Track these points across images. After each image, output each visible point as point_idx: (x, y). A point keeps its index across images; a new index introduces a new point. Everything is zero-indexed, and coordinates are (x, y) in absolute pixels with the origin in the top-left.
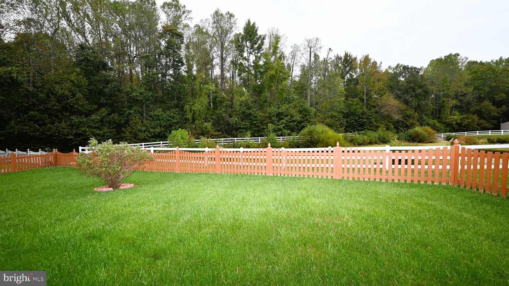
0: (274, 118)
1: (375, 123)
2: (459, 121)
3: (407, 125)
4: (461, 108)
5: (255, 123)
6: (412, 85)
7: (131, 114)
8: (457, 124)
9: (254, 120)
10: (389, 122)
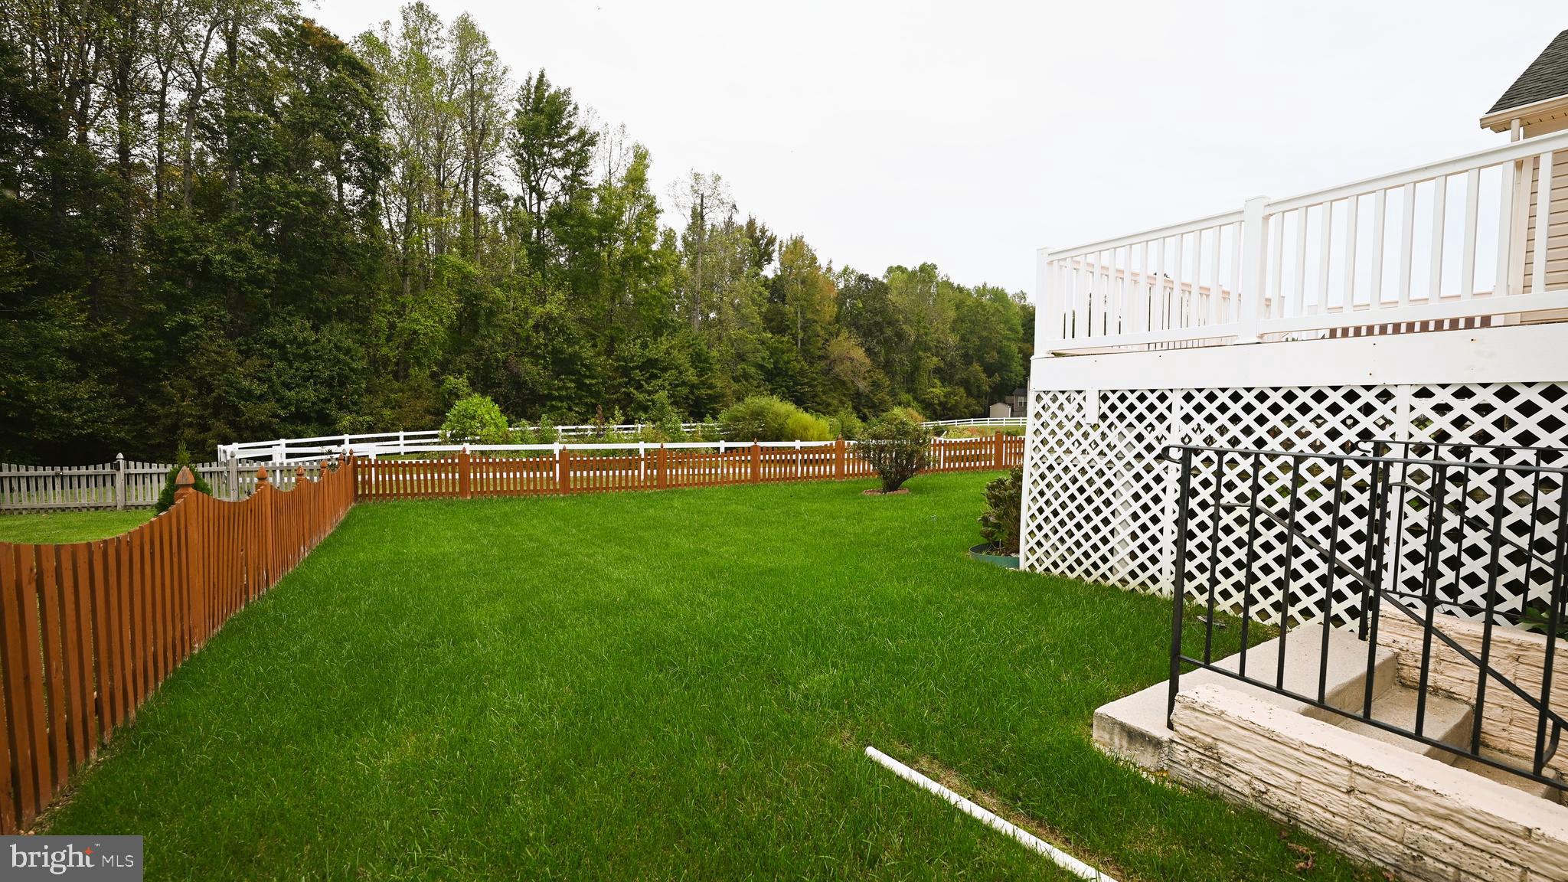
0: (637, 374)
1: (824, 397)
2: (942, 399)
3: (873, 402)
4: (944, 374)
5: (590, 385)
6: (879, 319)
7: (194, 328)
8: (941, 404)
9: (586, 377)
10: (844, 395)
